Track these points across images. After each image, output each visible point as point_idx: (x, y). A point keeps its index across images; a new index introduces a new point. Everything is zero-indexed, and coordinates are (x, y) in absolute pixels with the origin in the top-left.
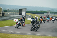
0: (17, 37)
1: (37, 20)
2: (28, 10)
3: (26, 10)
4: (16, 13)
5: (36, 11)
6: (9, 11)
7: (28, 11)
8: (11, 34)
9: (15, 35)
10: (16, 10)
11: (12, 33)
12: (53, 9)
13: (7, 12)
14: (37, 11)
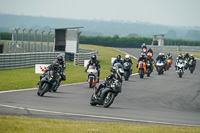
0: (49, 127)
1: (130, 66)
2: (88, 32)
3: (79, 34)
4: (45, 44)
5: (112, 36)
6: (19, 37)
7: (88, 35)
8: (25, 117)
9: (39, 121)
10: (46, 33)
11: (29, 114)
12: (172, 31)
13: (13, 42)
14: (117, 37)
